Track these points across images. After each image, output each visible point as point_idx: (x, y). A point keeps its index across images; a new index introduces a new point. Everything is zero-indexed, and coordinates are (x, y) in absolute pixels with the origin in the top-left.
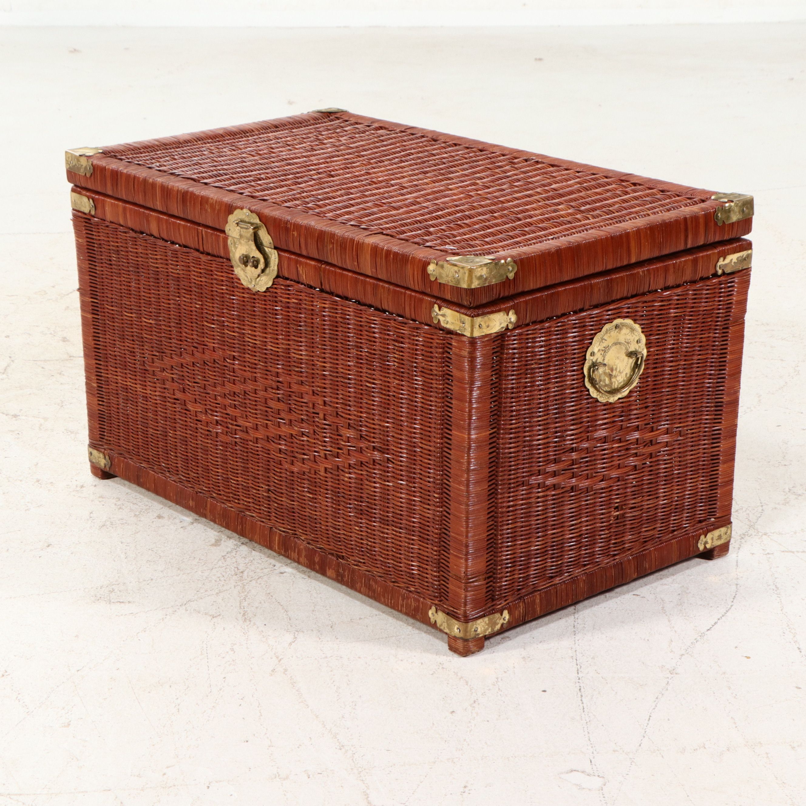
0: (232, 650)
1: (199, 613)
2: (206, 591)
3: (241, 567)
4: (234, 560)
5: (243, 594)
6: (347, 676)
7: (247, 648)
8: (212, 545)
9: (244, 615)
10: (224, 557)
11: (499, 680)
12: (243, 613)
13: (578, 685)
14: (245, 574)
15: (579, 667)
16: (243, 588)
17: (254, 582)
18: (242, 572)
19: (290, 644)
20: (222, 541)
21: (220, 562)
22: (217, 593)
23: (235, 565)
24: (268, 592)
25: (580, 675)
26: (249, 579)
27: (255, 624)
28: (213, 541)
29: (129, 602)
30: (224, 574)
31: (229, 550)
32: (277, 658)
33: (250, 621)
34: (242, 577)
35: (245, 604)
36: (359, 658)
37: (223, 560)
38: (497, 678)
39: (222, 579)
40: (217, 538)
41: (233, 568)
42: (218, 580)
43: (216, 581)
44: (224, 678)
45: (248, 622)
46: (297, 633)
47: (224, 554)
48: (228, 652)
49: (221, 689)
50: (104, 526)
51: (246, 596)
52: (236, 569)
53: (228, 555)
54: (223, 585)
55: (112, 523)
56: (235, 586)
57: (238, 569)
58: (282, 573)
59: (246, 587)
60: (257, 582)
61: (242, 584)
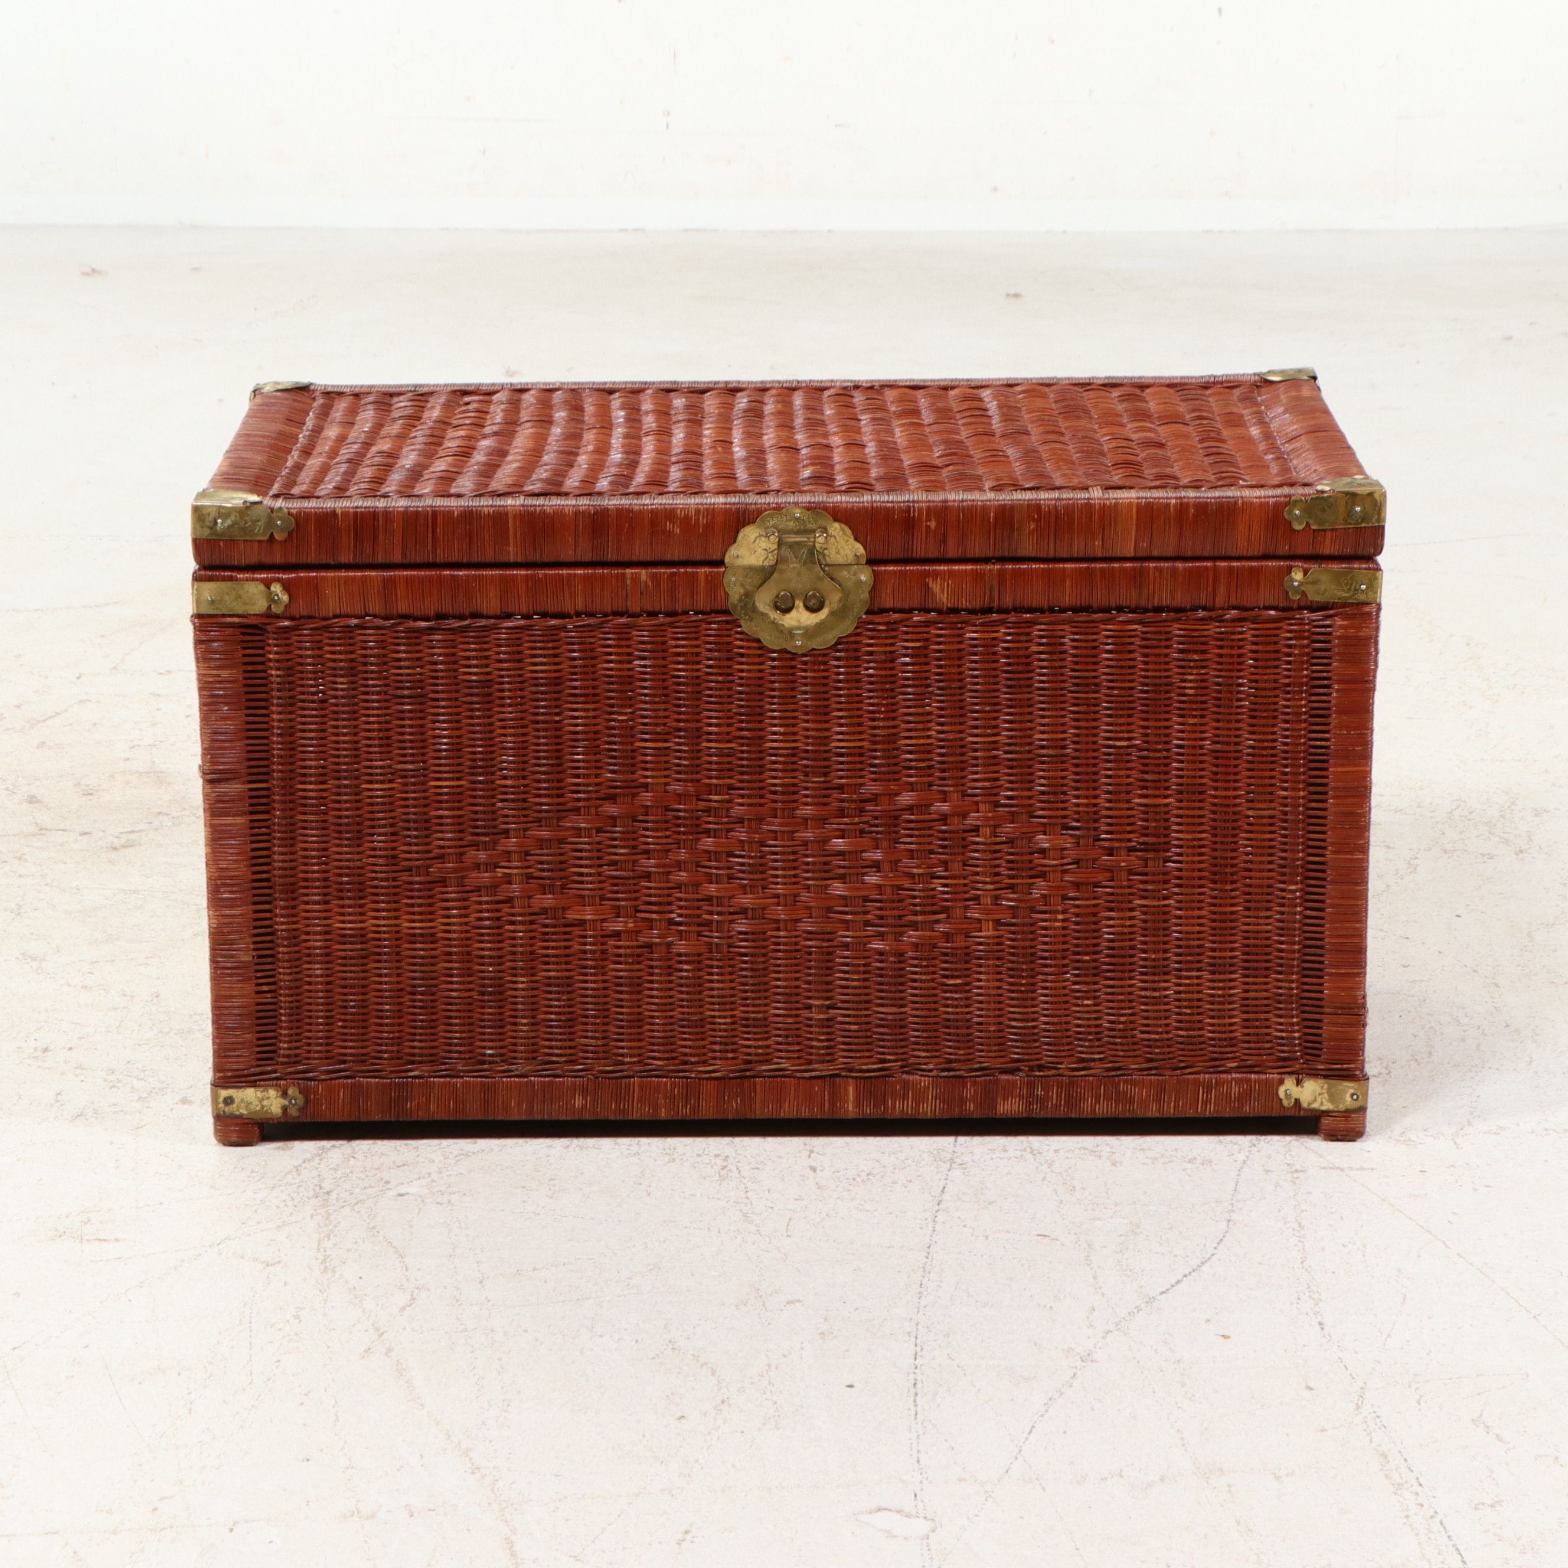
0: (297, 1317)
1: (243, 1257)
2: (259, 1223)
3: (327, 1186)
4: (315, 1173)
5: (325, 1229)
6: (500, 1359)
7: (324, 1315)
9: (324, 1261)
10: (297, 1168)
11: (773, 1368)
12: (321, 1259)
13: (912, 1377)
14: (334, 1195)
15: (918, 1348)
16: (327, 1219)
17: (348, 1209)
18: (328, 1193)
19: (403, 1309)
21: (289, 1178)
22: (279, 1227)
23: (316, 1181)
24: (372, 1225)
25: (919, 1362)
26: (340, 1204)
27: (341, 1276)
29: (117, 1240)
30: (294, 1195)
31: (308, 1156)
32: (377, 1330)
33: (334, 1271)
34: (326, 1200)
35: (328, 1244)
36: (525, 1331)
37: (294, 1173)
38: (769, 1366)
39: (289, 1203)
41: (312, 1186)
42: (282, 1205)
43: (278, 1207)
44: (278, 1361)
45: (330, 1274)
46: (416, 1291)
47: (296, 1164)
48: (288, 1321)
49: (269, 1379)
50: (81, 1115)
51: (331, 1231)
52: (317, 1188)
53: (304, 1165)
54: (291, 1214)
55: (95, 1111)
56: (312, 1216)
57: (321, 1188)
58: (400, 1195)
59: (333, 1217)
60: (352, 1209)
61: (327, 1212)
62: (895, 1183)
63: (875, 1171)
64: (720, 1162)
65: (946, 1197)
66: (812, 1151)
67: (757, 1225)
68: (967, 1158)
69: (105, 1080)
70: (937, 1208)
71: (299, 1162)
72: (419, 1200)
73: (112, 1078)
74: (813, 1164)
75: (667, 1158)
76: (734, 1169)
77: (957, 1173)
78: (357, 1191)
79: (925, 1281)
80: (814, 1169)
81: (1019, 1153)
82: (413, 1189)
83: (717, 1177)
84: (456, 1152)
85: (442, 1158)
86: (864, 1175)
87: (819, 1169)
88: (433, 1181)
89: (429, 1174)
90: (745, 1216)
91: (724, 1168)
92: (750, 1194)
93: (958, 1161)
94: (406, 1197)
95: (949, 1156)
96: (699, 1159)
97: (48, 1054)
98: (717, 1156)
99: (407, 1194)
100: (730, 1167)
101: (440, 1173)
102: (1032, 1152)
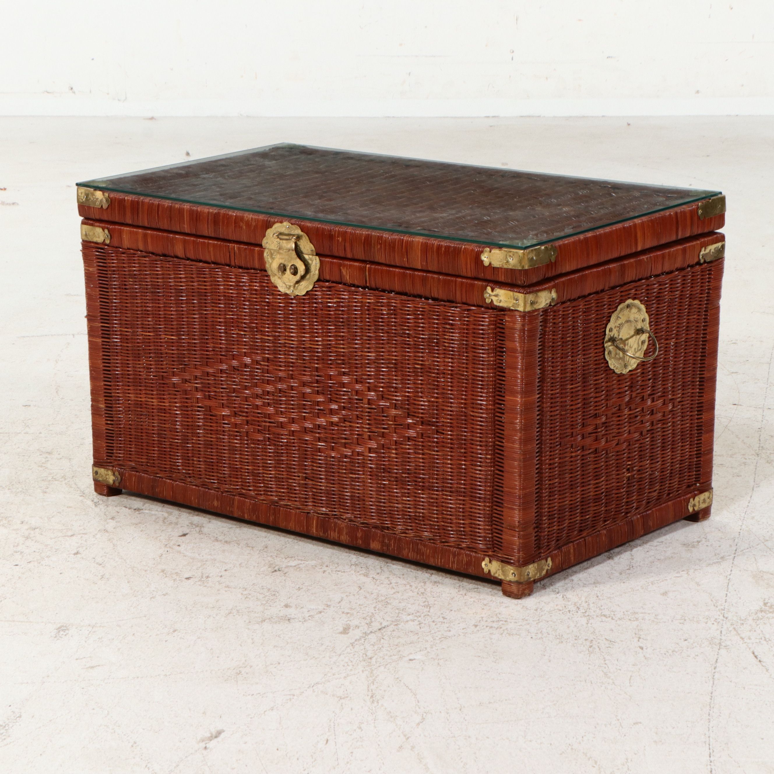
0: (360, 728)
1: (327, 694)
2: (334, 675)
3: (369, 654)
5: (371, 679)
6: (475, 753)
7: (375, 727)
8: (341, 633)
9: (372, 697)
10: (352, 644)
11: (629, 760)
12: (370, 695)
13: (709, 767)
14: (374, 660)
15: (711, 751)
16: (372, 673)
17: (382, 667)
18: (371, 658)
19: (418, 724)
20: (351, 630)
21: (348, 649)
22: (345, 677)
23: (363, 652)
24: (397, 677)
25: (712, 759)
26: (378, 665)
27: (382, 705)
28: (341, 629)
29: (256, 683)
30: (352, 659)
31: (358, 637)
32: (405, 736)
33: (378, 702)
34: (370, 662)
35: (372, 687)
36: (488, 738)
37: (351, 647)
38: (627, 759)
39: (350, 664)
40: (345, 626)
41: (361, 654)
42: (346, 665)
43: (344, 666)
44: (352, 753)
45: (376, 704)
46: (425, 714)
48: (355, 730)
49: (348, 763)
50: (230, 613)
51: (374, 680)
52: (364, 656)
53: (356, 642)
54: (351, 670)
55: (238, 611)
56: (363, 671)
57: (366, 655)
58: (410, 660)
59: (374, 672)
60: (385, 668)
61: (371, 669)
62: (689, 656)
63: (676, 650)
64: (588, 644)
65: (718, 665)
66: (640, 638)
67: (612, 679)
68: (728, 643)
69: (242, 594)
70: (714, 671)
71: (353, 641)
72: (422, 663)
73: (245, 593)
74: (641, 645)
75: (558, 640)
76: (597, 647)
77: (723, 652)
78: (386, 657)
79: (711, 712)
80: (642, 648)
81: (758, 641)
82: (418, 656)
83: (587, 652)
84: (440, 636)
85: (432, 639)
86: (670, 651)
87: (645, 648)
88: (428, 652)
89: (426, 648)
90: (606, 674)
91: (591, 647)
92: (607, 662)
93: (723, 644)
94: (414, 661)
95: (717, 641)
96: (576, 642)
97: (209, 579)
98: (586, 640)
99: (415, 659)
100: (594, 646)
101: (432, 648)
102: (765, 640)
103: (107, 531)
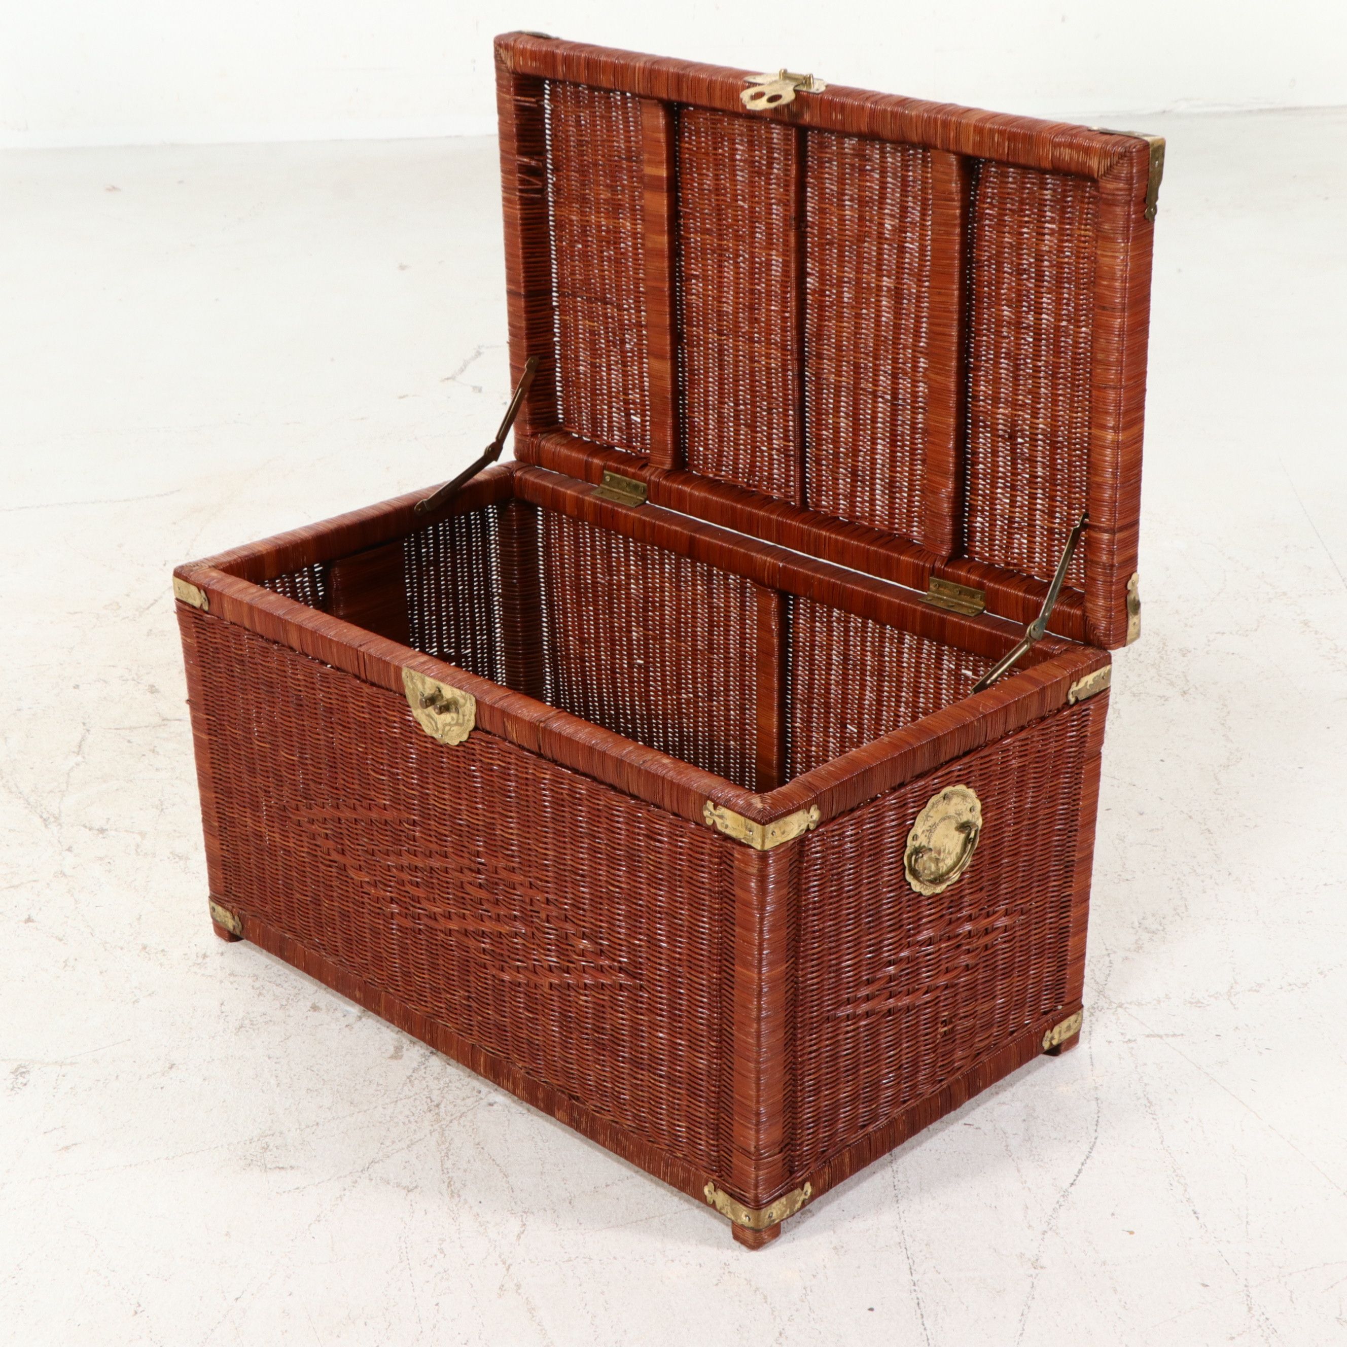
0: (441, 1251)
1: (388, 1183)
2: (393, 1142)
3: (436, 1099)
4: (424, 1083)
5: (443, 1147)
6: (603, 1293)
7: (462, 1247)
8: (392, 1057)
9: (449, 1185)
10: (409, 1078)
11: (809, 1291)
12: (447, 1181)
13: (914, 1295)
14: (442, 1106)
15: (911, 1261)
16: (443, 1135)
17: (455, 1122)
18: (438, 1106)
19: (519, 1237)
20: (404, 1049)
21: (406, 1089)
22: (409, 1147)
23: (426, 1093)
24: (477, 1141)
25: (915, 1277)
26: (449, 1118)
27: (466, 1201)
28: (392, 1050)
29: (292, 1168)
30: (413, 1109)
31: (415, 1065)
32: (504, 1263)
33: (459, 1196)
34: (438, 1114)
35: (449, 1164)
36: (615, 1258)
37: (409, 1085)
38: (805, 1288)
39: (412, 1119)
40: (397, 1043)
41: (425, 1100)
42: (407, 1121)
43: (404, 1123)
44: (437, 1305)
45: (456, 1199)
46: (525, 1216)
47: (409, 1074)
48: (436, 1256)
49: (434, 1327)
50: (242, 1027)
51: (448, 1149)
52: (429, 1100)
53: (415, 1075)
54: (415, 1131)
55: (252, 1022)
56: (431, 1133)
57: (432, 1101)
58: (491, 1105)
59: (446, 1133)
60: (459, 1123)
61: (441, 1127)
69: (255, 989)
71: (411, 1072)
72: (507, 1111)
73: (255, 982)
78: (459, 1102)
82: (499, 1098)
94: (495, 1107)
99: (495, 1103)
103: (64, 875)
